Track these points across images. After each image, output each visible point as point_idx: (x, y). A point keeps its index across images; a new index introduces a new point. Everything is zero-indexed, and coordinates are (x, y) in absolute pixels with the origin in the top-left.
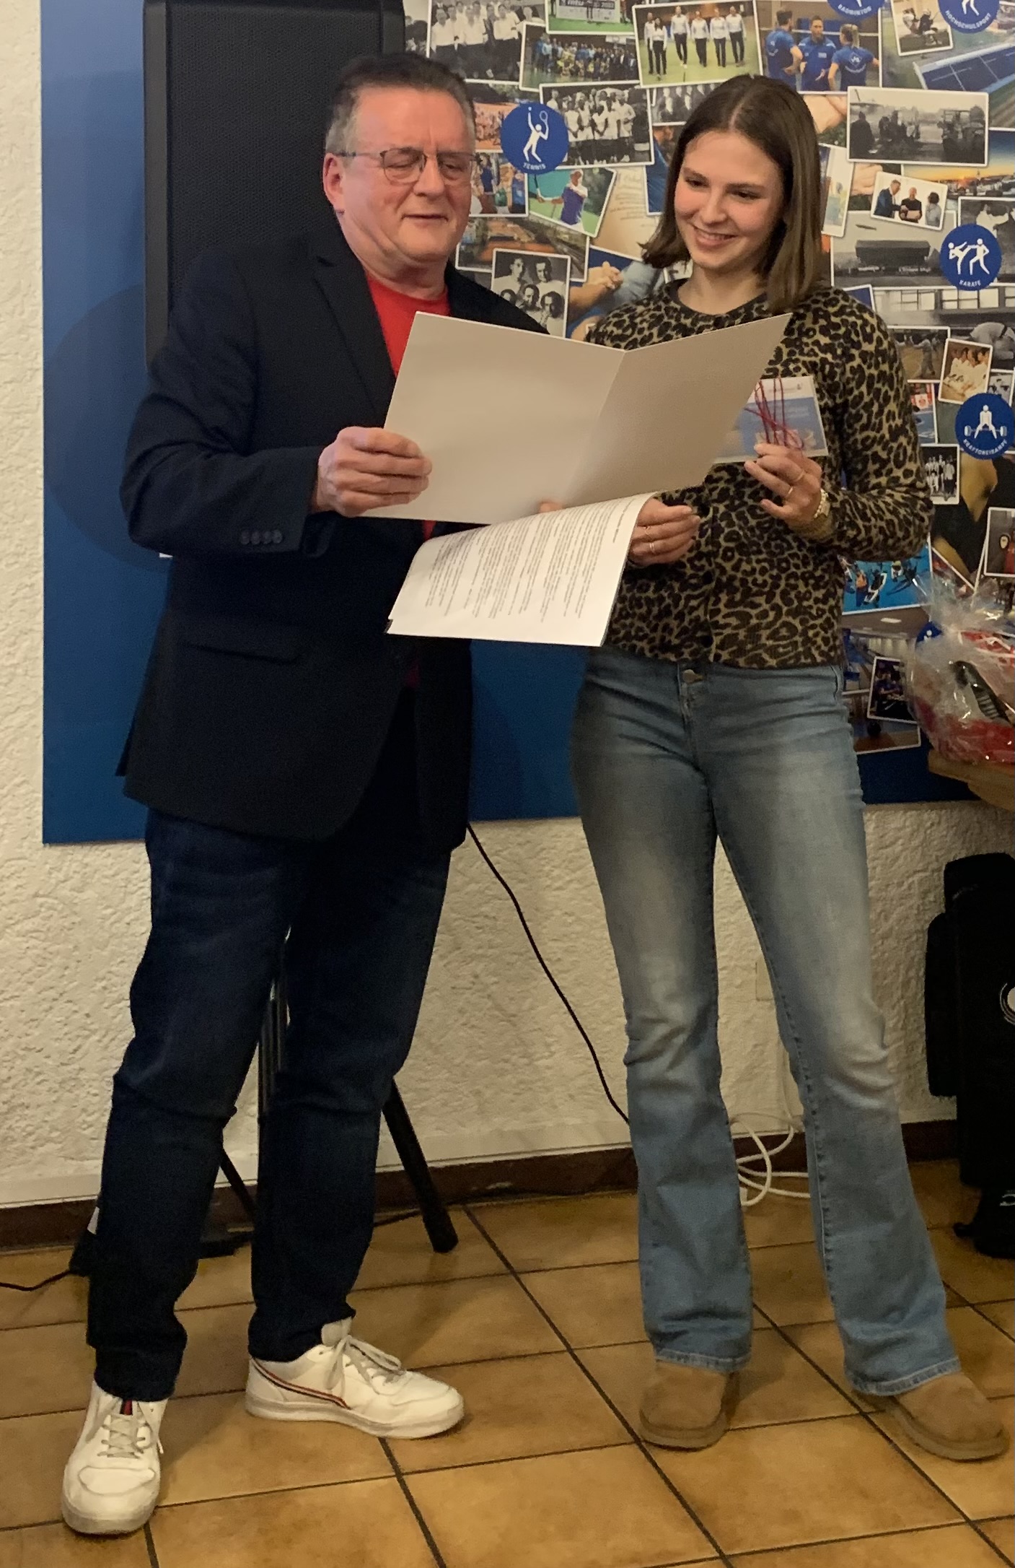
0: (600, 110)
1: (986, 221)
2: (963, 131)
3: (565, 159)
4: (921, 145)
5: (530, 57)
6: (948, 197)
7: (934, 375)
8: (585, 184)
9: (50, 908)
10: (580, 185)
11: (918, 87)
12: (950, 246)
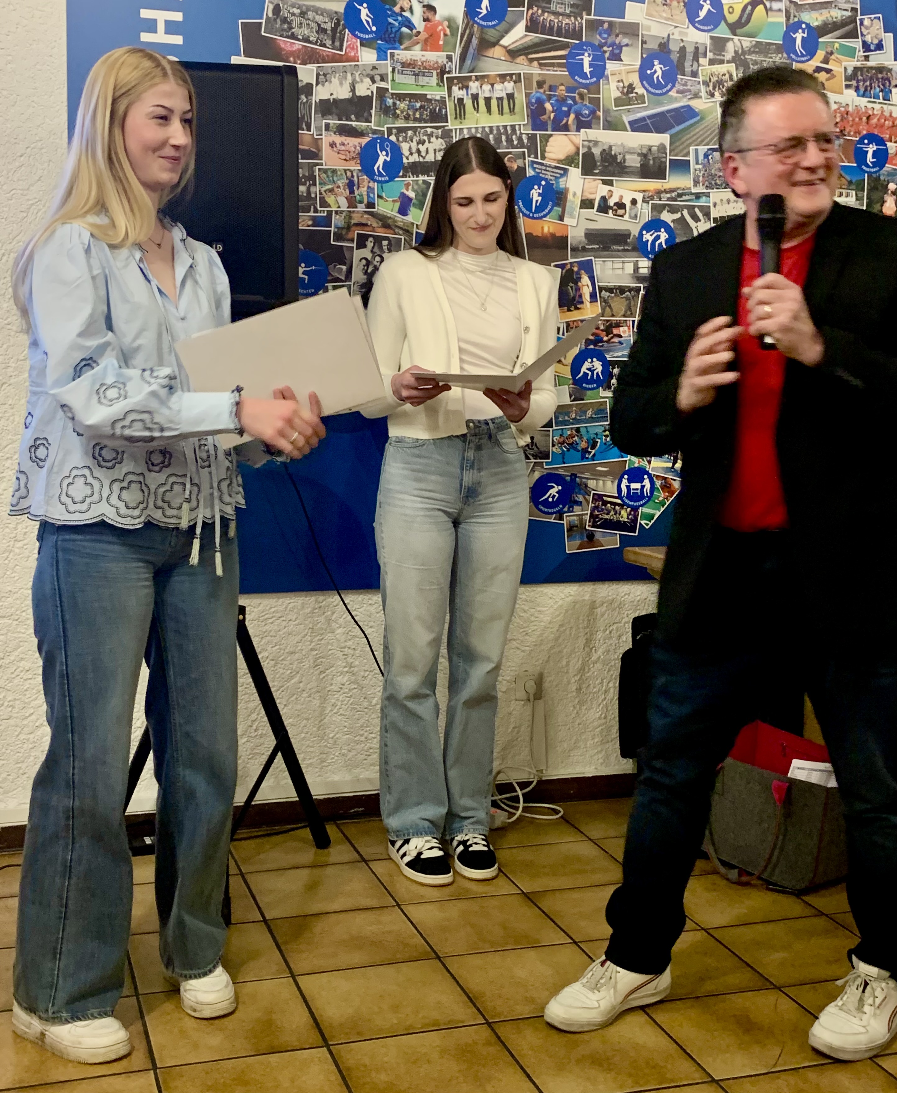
0: (423, 142)
1: (667, 217)
2: (654, 159)
3: (401, 174)
4: (626, 167)
5: (378, 107)
6: (644, 201)
7: (632, 315)
8: (413, 190)
10: (410, 191)
11: (626, 130)
12: (644, 232)
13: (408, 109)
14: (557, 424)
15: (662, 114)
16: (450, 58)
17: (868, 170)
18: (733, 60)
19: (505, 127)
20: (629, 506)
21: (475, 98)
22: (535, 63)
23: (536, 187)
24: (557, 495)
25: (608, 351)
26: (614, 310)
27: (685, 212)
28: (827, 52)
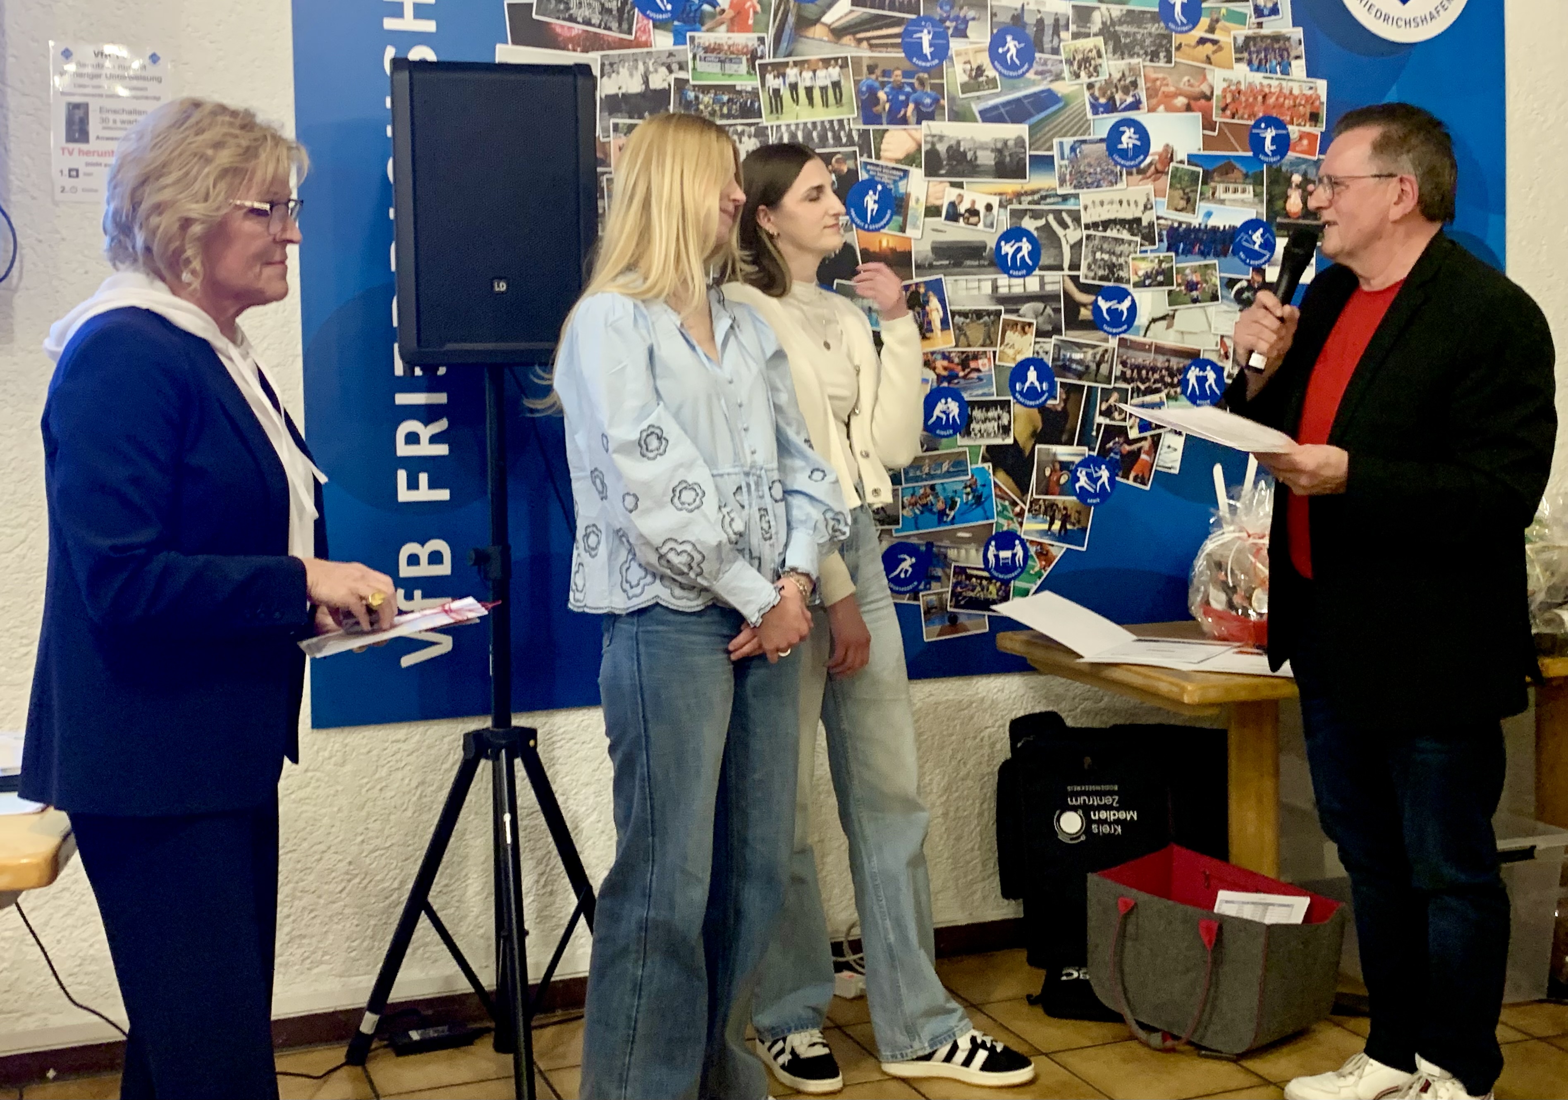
1: (1029, 224)
2: (1010, 155)
4: (978, 166)
5: (677, 102)
6: (1001, 205)
7: (992, 344)
9: (318, 780)
11: (976, 121)
12: (1003, 243)
13: (714, 103)
14: (907, 481)
15: (1018, 101)
16: (762, 40)
17: (1266, 159)
18: (1100, 33)
19: (831, 122)
20: (998, 579)
21: (794, 87)
22: (865, 44)
23: (871, 192)
24: (910, 570)
25: (965, 389)
26: (971, 338)
27: (1051, 218)
28: (1212, 20)
